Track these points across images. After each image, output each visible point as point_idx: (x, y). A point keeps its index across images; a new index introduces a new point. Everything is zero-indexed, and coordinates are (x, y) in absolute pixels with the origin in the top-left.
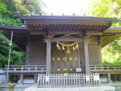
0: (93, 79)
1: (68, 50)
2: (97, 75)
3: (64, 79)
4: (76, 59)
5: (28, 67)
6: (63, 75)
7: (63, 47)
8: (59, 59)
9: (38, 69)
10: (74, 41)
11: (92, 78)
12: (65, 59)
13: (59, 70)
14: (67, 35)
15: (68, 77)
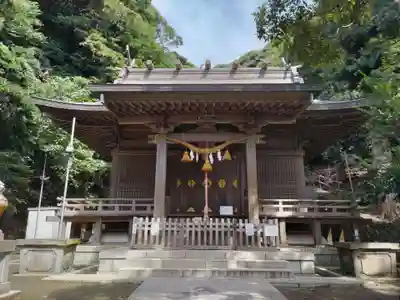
3: (193, 230)
5: (115, 202)
6: (191, 221)
9: (138, 208)
10: (221, 141)
13: (192, 210)
14: (207, 126)
15: (202, 226)
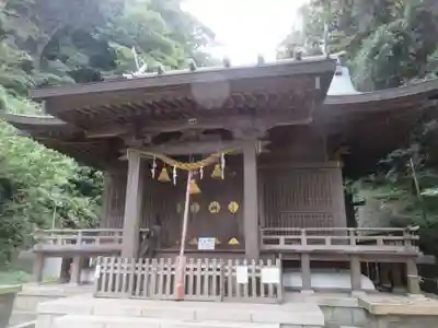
0: (258, 279)
2: (274, 263)
8: (194, 208)
11: (254, 275)
12: (215, 208)
14: (194, 133)
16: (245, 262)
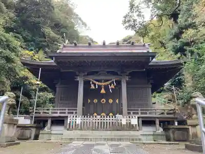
1: (103, 89)
4: (117, 101)
7: (97, 86)
8: (96, 101)
11: (128, 122)
12: (103, 101)
16: (125, 117)
